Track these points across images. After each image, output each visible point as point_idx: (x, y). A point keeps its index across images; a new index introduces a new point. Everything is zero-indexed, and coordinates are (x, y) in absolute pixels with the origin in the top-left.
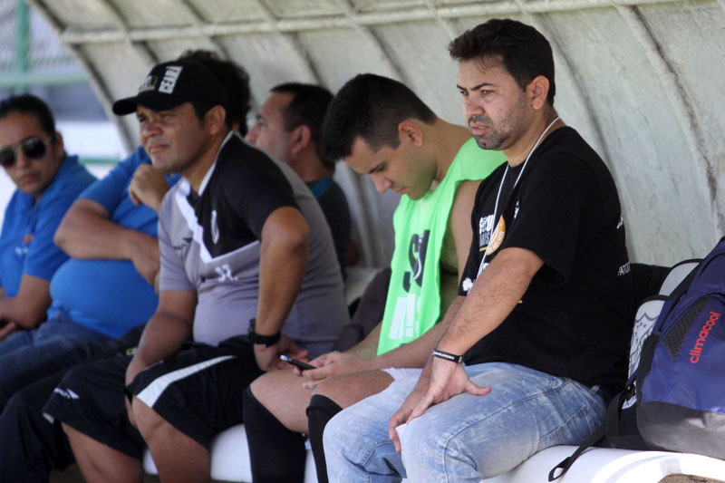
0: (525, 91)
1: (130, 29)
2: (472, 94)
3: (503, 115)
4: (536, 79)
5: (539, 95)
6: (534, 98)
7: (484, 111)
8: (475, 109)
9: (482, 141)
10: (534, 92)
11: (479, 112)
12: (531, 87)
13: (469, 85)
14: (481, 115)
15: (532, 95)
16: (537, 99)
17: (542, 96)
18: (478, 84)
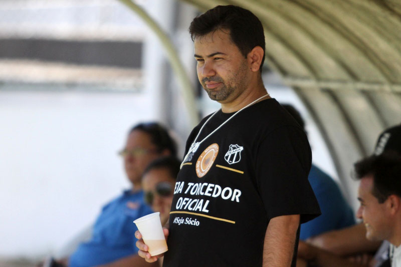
0: (246, 57)
1: (319, 79)
2: (207, 60)
3: (231, 75)
4: (255, 49)
5: (256, 61)
6: (253, 63)
7: (216, 73)
8: (210, 72)
9: (214, 93)
10: (252, 58)
11: (212, 74)
12: (251, 54)
13: (205, 53)
14: (213, 76)
15: (252, 61)
16: (255, 64)
17: (258, 61)
18: (213, 52)
